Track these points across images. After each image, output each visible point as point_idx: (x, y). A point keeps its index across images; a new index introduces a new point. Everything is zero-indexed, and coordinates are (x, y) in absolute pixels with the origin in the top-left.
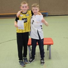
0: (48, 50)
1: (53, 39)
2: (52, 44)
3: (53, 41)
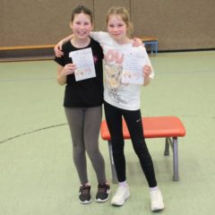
0: (167, 153)
1: (182, 119)
2: (182, 135)
3: (185, 125)
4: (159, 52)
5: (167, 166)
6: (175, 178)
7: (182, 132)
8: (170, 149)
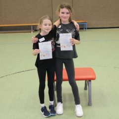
4: (88, 28)
5: (86, 96)
6: (90, 104)
7: (94, 77)
8: (88, 87)
